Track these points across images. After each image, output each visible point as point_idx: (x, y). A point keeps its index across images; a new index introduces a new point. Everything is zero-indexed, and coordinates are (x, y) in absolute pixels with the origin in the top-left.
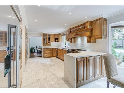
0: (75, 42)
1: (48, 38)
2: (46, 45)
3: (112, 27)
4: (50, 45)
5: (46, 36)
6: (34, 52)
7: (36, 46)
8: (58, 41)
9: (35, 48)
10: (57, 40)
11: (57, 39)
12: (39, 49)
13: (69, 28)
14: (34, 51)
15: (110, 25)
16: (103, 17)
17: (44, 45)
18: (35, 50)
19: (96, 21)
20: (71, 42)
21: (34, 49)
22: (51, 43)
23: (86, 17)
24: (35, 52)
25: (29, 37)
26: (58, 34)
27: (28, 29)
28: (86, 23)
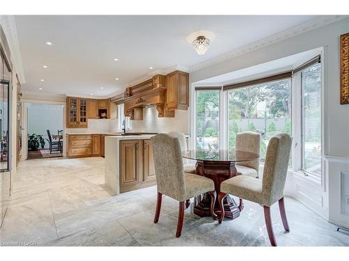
0: (142, 118)
1: (81, 109)
2: (76, 127)
3: (197, 89)
4: (86, 126)
5: (75, 103)
6: (40, 147)
7: (48, 131)
8: (106, 118)
9: (46, 137)
10: (104, 115)
11: (105, 111)
12: (55, 137)
13: (128, 86)
14: (40, 144)
15: (193, 85)
16: (180, 70)
17: (69, 126)
18: (43, 143)
19: (170, 75)
20: (132, 118)
21: (41, 138)
22: (89, 121)
23: (151, 68)
24: (43, 147)
25: (27, 105)
26: (108, 100)
27: (24, 82)
28: (155, 78)
